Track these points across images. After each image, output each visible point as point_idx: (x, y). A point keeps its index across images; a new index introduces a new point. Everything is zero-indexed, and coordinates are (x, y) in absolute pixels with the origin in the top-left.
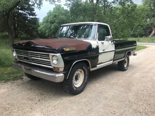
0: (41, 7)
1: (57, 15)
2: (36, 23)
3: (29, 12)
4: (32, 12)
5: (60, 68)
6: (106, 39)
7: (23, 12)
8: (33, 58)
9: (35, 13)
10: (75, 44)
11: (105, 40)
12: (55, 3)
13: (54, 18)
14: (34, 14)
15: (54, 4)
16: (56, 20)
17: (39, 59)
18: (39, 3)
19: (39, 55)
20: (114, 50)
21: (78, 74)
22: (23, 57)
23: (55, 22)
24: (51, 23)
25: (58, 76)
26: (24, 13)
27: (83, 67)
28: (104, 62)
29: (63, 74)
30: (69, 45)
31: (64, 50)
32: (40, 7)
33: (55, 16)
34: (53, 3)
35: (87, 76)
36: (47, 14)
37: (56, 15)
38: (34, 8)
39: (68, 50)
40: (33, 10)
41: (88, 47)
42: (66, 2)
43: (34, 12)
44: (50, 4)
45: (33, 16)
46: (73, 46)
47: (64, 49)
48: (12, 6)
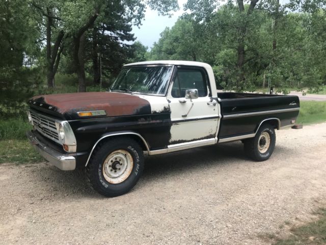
0: (142, 23)
2: (133, 54)
3: (122, 33)
4: (128, 32)
5: (69, 147)
6: (188, 95)
7: (112, 33)
8: (43, 126)
9: (133, 35)
10: (107, 104)
11: (186, 97)
12: (169, 12)
13: (175, 44)
14: (130, 38)
15: (168, 14)
16: (178, 47)
17: (49, 128)
18: (139, 15)
19: (48, 121)
20: (218, 117)
21: (120, 160)
23: (176, 52)
24: (168, 54)
25: (66, 160)
26: (114, 35)
27: (128, 146)
28: (190, 139)
29: (74, 156)
30: (92, 105)
31: (77, 115)
32: (140, 22)
33: (176, 39)
34: (166, 13)
35: (140, 164)
36: (161, 35)
37: (178, 37)
38: (131, 26)
39: (86, 114)
40: (129, 28)
41: (139, 110)
42: (185, 11)
43: (131, 33)
44: (159, 15)
45: (128, 40)
46: (100, 108)
47: (78, 113)
48: (85, 25)
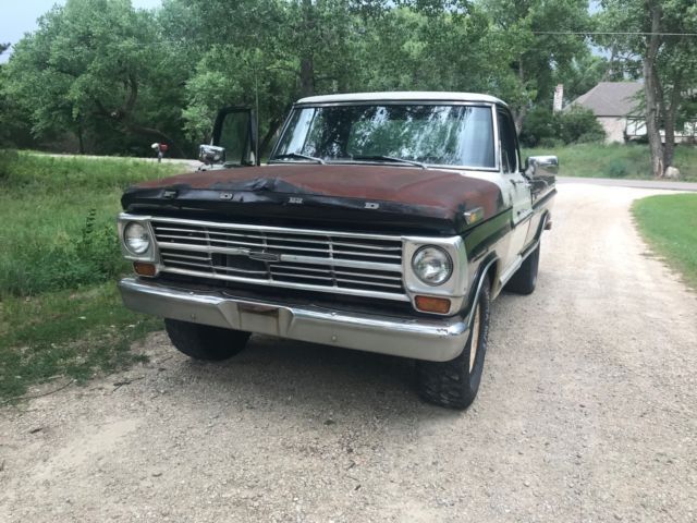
1: (97, 31)
5: (453, 301)
8: (285, 257)
17: (331, 261)
22: (205, 254)
31: (464, 219)
33: (85, 38)
37: (90, 34)
39: (473, 217)
47: (466, 215)
